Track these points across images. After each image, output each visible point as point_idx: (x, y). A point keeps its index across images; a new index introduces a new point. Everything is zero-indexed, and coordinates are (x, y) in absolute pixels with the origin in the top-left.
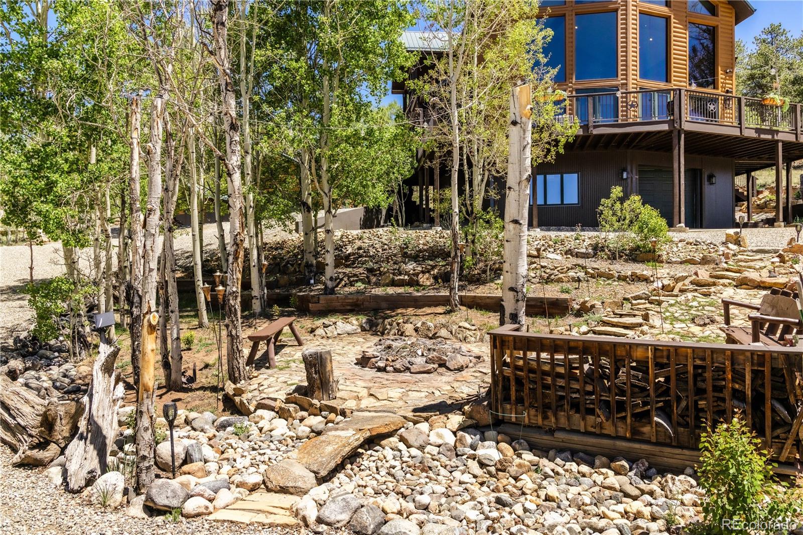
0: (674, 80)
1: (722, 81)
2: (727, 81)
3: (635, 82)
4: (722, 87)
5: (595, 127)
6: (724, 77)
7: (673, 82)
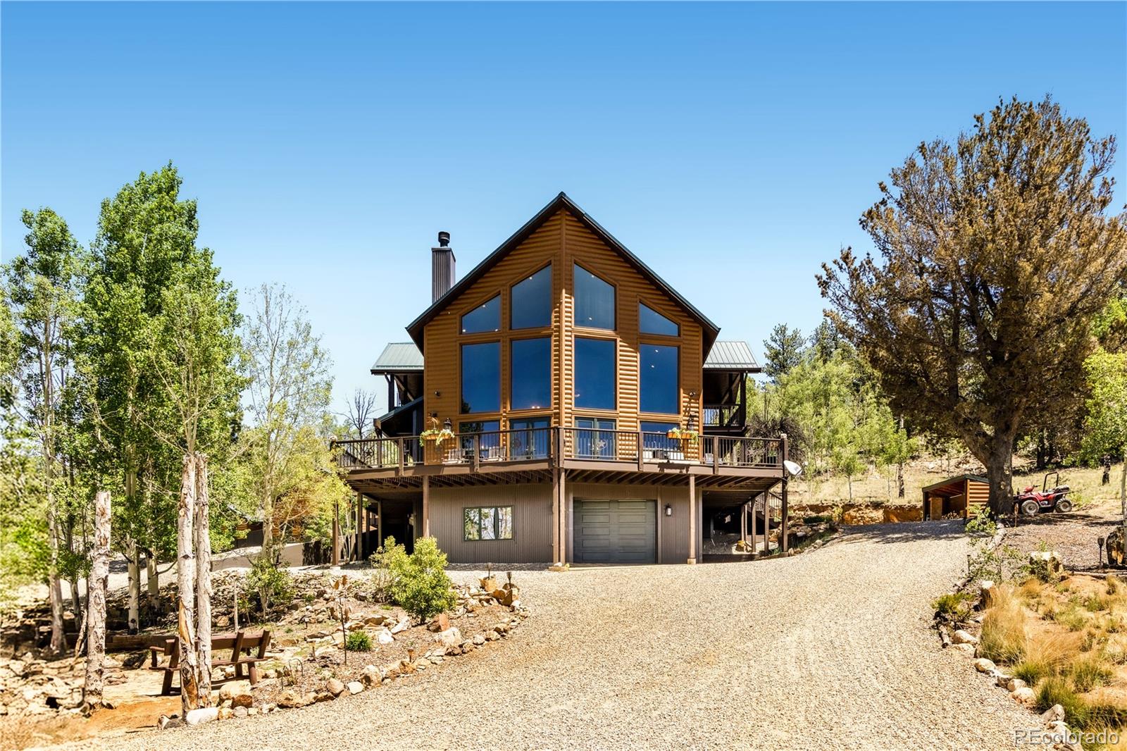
0: (621, 407)
1: (686, 404)
2: (692, 405)
3: (570, 411)
4: (685, 411)
5: (481, 465)
6: (688, 400)
7: (619, 409)
